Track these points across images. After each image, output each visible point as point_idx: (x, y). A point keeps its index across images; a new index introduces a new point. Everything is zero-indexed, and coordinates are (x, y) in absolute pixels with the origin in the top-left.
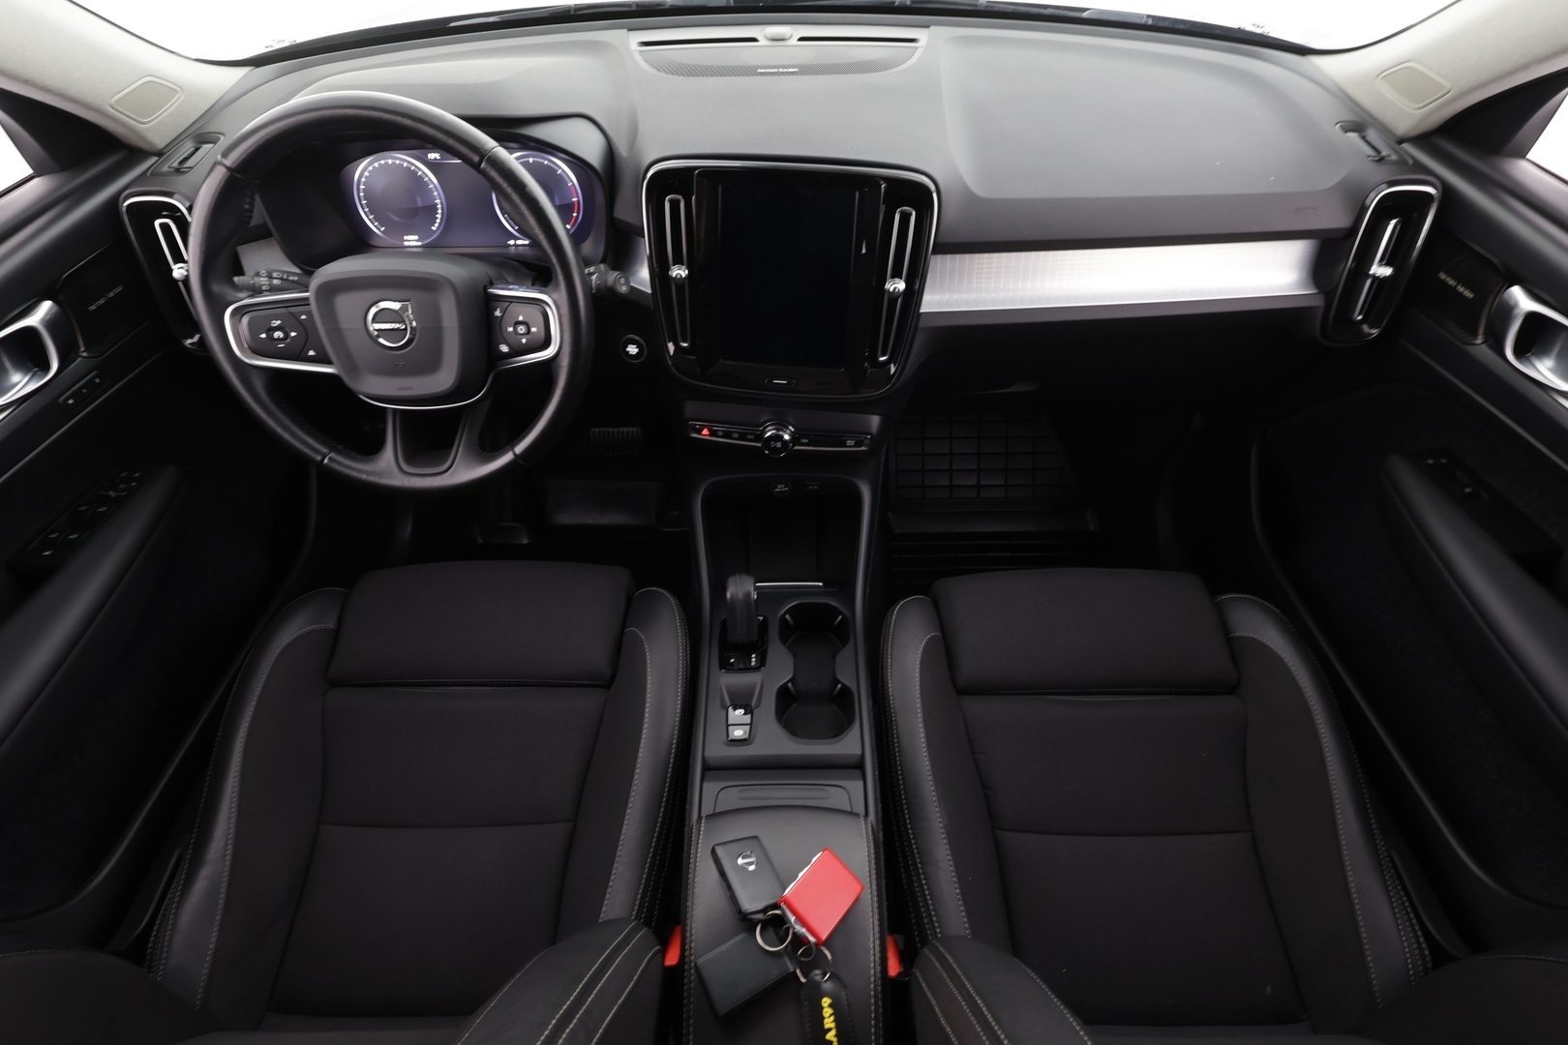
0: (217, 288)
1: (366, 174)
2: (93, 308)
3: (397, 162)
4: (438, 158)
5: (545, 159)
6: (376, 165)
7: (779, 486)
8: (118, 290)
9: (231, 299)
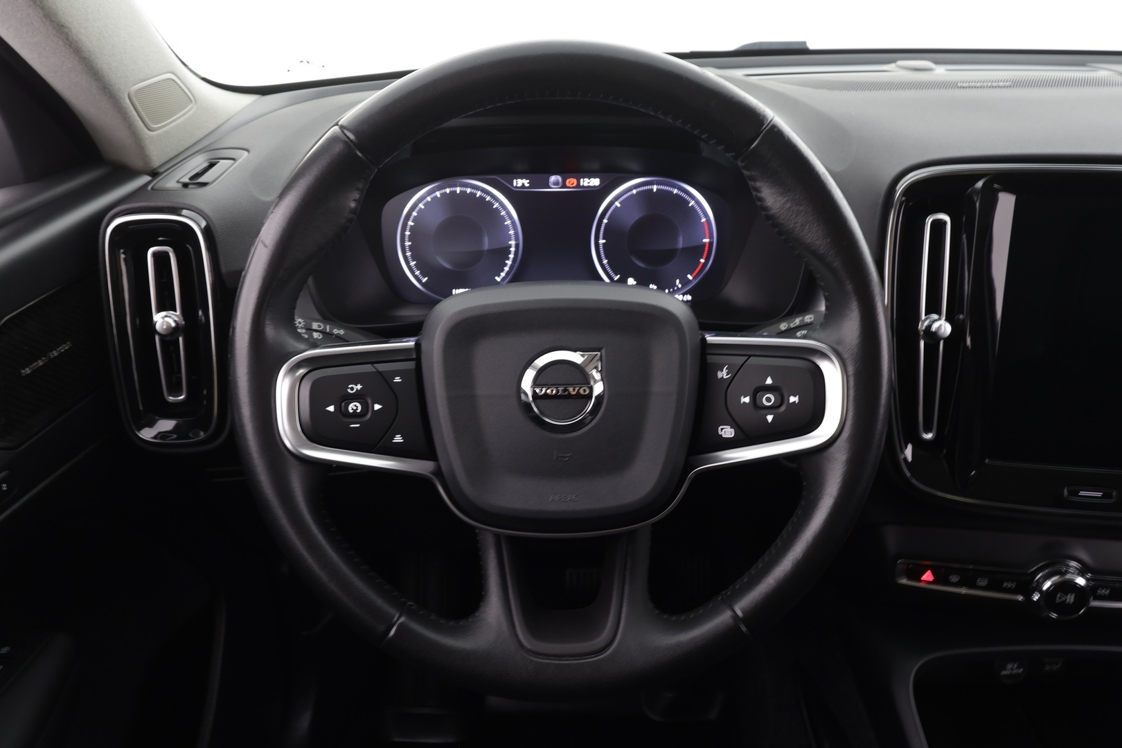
0: (270, 331)
1: (421, 206)
2: (28, 371)
3: (469, 190)
4: (527, 185)
5: (674, 186)
6: (438, 194)
7: (1009, 666)
8: (64, 348)
9: (291, 349)
